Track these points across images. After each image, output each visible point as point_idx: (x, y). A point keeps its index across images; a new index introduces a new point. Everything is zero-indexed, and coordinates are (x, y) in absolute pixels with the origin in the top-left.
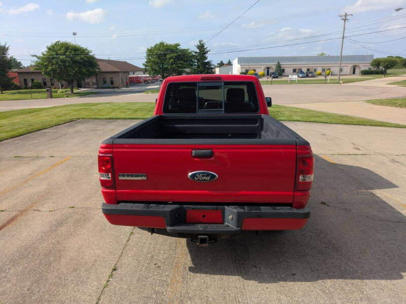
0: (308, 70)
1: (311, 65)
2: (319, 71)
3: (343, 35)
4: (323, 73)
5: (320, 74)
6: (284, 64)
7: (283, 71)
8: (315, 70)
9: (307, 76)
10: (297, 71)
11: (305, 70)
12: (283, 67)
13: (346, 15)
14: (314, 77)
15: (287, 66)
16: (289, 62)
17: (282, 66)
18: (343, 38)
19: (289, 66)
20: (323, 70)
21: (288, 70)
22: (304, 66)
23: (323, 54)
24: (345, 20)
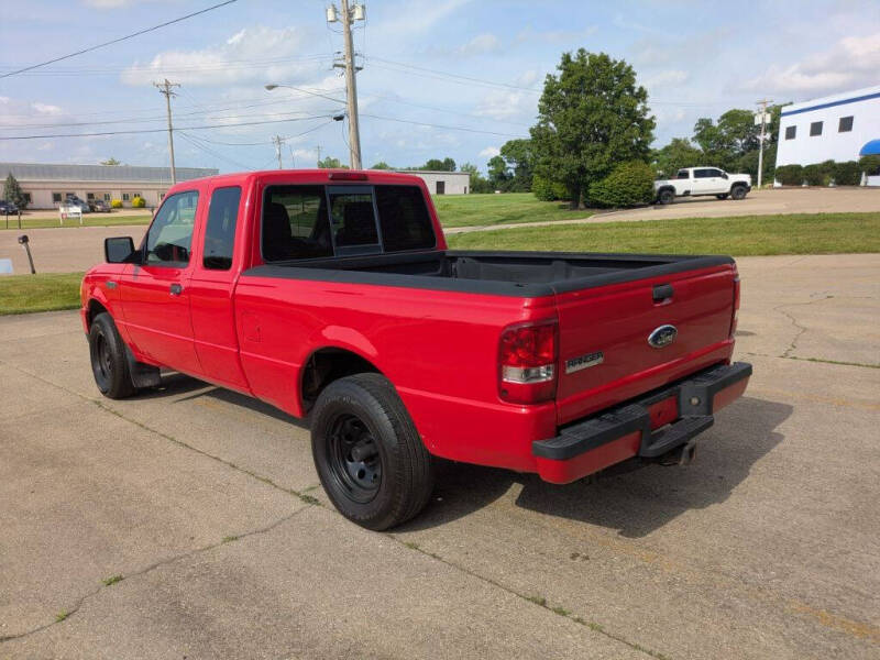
0: (90, 196)
1: (98, 186)
2: (116, 198)
3: (170, 125)
4: (126, 204)
5: (120, 206)
6: (24, 181)
7: (28, 197)
8: (107, 197)
9: (93, 210)
10: (64, 197)
11: (82, 196)
12: (25, 188)
13: (167, 84)
14: (109, 212)
15: (35, 186)
16: (38, 175)
17: (21, 186)
18: (171, 130)
19: (41, 186)
20: (125, 197)
21: (41, 197)
22: (79, 186)
23: (112, 162)
24: (168, 94)
